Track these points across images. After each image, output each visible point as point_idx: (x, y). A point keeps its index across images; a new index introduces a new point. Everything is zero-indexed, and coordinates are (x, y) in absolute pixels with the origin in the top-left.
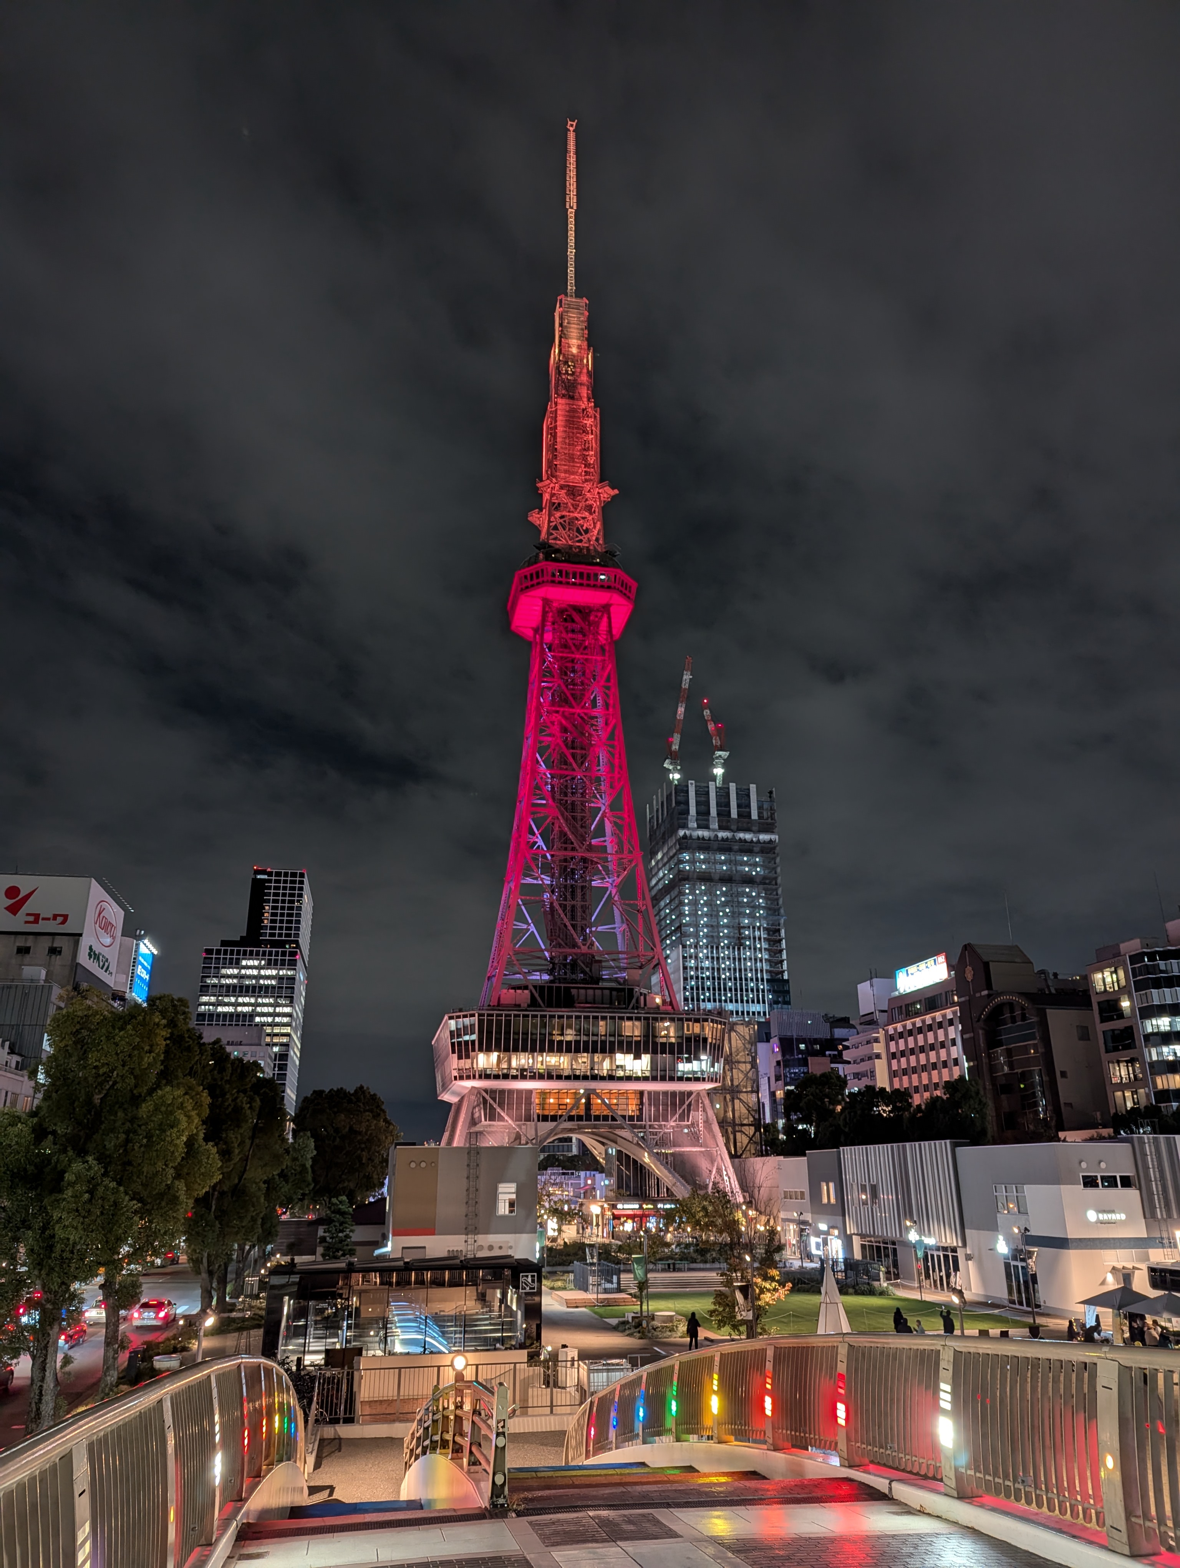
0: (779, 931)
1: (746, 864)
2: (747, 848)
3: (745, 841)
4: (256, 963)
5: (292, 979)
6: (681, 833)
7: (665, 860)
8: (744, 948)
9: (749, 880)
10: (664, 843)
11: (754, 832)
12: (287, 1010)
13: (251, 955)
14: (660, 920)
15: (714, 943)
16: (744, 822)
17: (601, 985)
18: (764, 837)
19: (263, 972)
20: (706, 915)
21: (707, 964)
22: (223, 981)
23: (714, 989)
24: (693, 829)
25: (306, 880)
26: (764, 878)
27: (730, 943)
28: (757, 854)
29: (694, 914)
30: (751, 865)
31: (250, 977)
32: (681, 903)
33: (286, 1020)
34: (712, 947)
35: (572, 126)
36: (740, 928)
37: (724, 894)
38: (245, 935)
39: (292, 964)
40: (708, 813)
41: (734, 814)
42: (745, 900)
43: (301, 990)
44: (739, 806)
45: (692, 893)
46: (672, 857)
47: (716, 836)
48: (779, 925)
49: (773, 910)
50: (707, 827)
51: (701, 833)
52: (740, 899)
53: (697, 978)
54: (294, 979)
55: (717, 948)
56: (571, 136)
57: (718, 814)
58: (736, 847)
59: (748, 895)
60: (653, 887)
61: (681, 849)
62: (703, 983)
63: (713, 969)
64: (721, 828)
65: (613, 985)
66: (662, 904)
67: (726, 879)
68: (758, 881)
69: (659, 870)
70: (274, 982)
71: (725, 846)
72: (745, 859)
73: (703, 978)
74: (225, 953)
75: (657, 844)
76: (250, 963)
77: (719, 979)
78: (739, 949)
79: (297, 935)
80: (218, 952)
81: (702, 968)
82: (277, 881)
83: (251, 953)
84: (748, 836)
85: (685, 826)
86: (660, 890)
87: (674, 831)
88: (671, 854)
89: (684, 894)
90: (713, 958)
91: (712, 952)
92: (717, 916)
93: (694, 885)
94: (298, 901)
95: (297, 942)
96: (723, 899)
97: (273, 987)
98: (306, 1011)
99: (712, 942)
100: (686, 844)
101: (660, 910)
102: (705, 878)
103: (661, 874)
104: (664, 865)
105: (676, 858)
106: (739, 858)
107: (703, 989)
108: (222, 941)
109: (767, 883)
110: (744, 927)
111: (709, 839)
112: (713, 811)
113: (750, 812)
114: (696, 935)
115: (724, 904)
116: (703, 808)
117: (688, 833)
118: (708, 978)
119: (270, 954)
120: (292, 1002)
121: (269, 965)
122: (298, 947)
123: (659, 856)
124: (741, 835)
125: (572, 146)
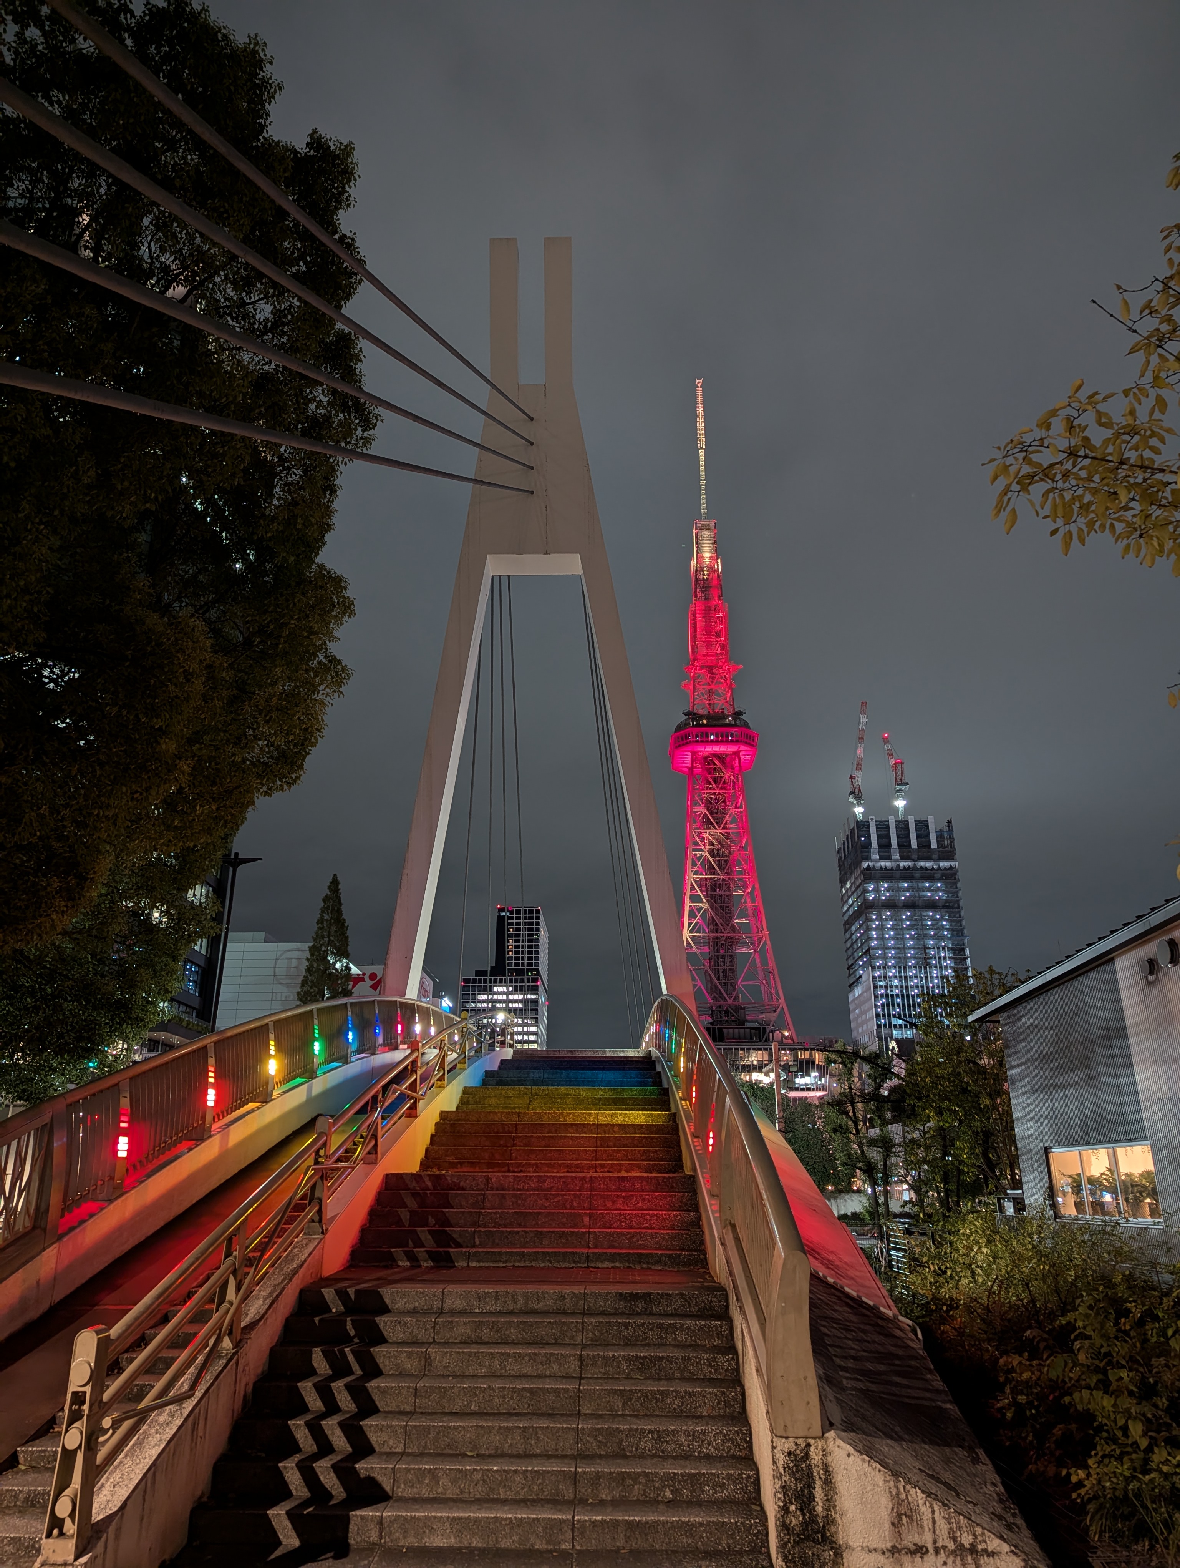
0: (963, 950)
1: (928, 889)
2: (929, 875)
3: (926, 869)
4: (505, 989)
5: (535, 1002)
6: (865, 865)
7: (853, 889)
8: (930, 968)
9: (932, 905)
10: (851, 874)
11: (934, 860)
12: (533, 1029)
13: (501, 982)
14: (853, 944)
15: (902, 964)
16: (924, 851)
17: (748, 1025)
18: (944, 864)
19: (511, 997)
20: (893, 939)
21: (896, 982)
22: (479, 1005)
23: (904, 1005)
24: (876, 861)
25: (541, 916)
26: (946, 901)
27: (918, 963)
28: (939, 880)
29: (881, 938)
30: (932, 891)
31: (500, 1001)
32: (869, 929)
33: (532, 1038)
34: (900, 967)
35: (699, 383)
36: (926, 948)
37: (908, 919)
38: (494, 965)
39: (535, 989)
40: (890, 845)
41: (914, 844)
42: (929, 923)
43: (544, 1010)
44: (918, 837)
45: (879, 918)
46: (858, 887)
47: (899, 866)
48: (963, 944)
49: (957, 931)
50: (888, 858)
51: (883, 864)
52: (924, 922)
53: (887, 995)
54: (537, 1002)
55: (905, 968)
56: (699, 390)
57: (899, 846)
58: (918, 875)
59: (932, 919)
60: (845, 913)
61: (865, 879)
62: (893, 1001)
63: (902, 987)
64: (903, 858)
65: (756, 1025)
66: (853, 928)
67: (910, 905)
68: (940, 904)
69: (849, 897)
70: (521, 1005)
71: (907, 875)
72: (927, 885)
73: (892, 996)
74: (480, 982)
75: (846, 873)
76: (500, 989)
77: (908, 996)
78: (925, 968)
79: (537, 964)
80: (474, 981)
81: (891, 987)
82: (518, 918)
83: (501, 980)
84: (929, 864)
85: (868, 858)
86: (851, 916)
87: (858, 864)
88: (858, 884)
89: (872, 920)
90: (901, 977)
91: (900, 972)
92: (903, 939)
93: (880, 912)
94: (536, 934)
95: (537, 970)
96: (908, 923)
97: (521, 1010)
98: (549, 1028)
99: (899, 962)
100: (870, 875)
101: (852, 935)
102: (890, 904)
103: (851, 902)
104: (853, 893)
105: (861, 888)
106: (920, 884)
107: (893, 1005)
108: (477, 971)
109: (951, 906)
110: (930, 948)
111: (892, 869)
112: (894, 843)
113: (930, 842)
114: (885, 957)
115: (909, 928)
116: (884, 841)
117: (871, 864)
118: (897, 995)
119: (516, 981)
120: (536, 1022)
121: (516, 990)
122: (538, 974)
123: (848, 885)
124: (922, 864)
125: (700, 399)
